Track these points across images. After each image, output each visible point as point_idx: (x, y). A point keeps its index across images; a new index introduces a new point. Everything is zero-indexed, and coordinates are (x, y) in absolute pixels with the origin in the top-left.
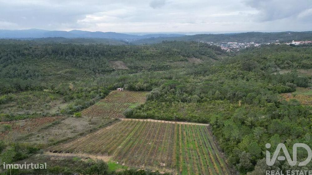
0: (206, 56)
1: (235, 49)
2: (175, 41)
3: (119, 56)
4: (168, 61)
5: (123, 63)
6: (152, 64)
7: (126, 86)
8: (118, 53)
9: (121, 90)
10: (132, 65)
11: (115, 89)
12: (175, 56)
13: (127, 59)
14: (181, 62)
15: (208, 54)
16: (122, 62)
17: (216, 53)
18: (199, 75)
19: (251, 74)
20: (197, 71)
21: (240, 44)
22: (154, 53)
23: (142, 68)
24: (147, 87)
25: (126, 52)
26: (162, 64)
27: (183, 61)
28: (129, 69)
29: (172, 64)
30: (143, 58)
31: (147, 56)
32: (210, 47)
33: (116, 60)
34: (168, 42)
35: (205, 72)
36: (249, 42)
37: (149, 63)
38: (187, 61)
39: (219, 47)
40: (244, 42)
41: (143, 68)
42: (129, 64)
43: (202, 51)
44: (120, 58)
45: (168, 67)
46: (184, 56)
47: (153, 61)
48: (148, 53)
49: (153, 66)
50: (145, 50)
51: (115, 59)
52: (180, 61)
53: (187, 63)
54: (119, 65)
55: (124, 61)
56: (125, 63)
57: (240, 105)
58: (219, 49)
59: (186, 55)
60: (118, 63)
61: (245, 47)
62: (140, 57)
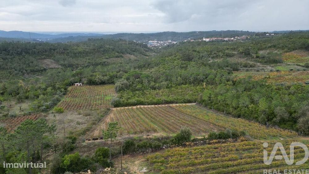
0: (136, 52)
1: (157, 46)
2: (102, 39)
3: (47, 53)
4: (104, 57)
5: (53, 61)
6: (88, 61)
7: (85, 81)
8: (46, 51)
9: (79, 85)
10: (66, 62)
11: (73, 84)
12: (110, 52)
13: (58, 56)
14: (117, 58)
15: (138, 51)
16: (52, 60)
17: (144, 50)
18: (143, 68)
19: (193, 63)
20: (140, 65)
21: (160, 42)
22: (87, 50)
23: (78, 65)
24: (108, 80)
25: (54, 50)
26: (98, 61)
27: (118, 57)
28: (63, 67)
29: (109, 61)
30: (77, 55)
31: (80, 53)
32: (137, 44)
33: (45, 58)
34: (98, 40)
35: (149, 65)
36: (167, 40)
37: (84, 60)
38: (123, 57)
39: (145, 44)
40: (162, 41)
41: (79, 66)
42: (62, 62)
43: (132, 48)
44: (49, 57)
45: (106, 63)
46: (118, 52)
47: (88, 58)
48: (80, 49)
49: (89, 63)
50: (75, 47)
51: (43, 57)
52: (116, 57)
53: (123, 59)
54: (49, 63)
55: (54, 60)
56: (57, 61)
57: (205, 86)
58: (145, 46)
59: (119, 51)
60: (48, 61)
61: (165, 45)
62: (73, 55)
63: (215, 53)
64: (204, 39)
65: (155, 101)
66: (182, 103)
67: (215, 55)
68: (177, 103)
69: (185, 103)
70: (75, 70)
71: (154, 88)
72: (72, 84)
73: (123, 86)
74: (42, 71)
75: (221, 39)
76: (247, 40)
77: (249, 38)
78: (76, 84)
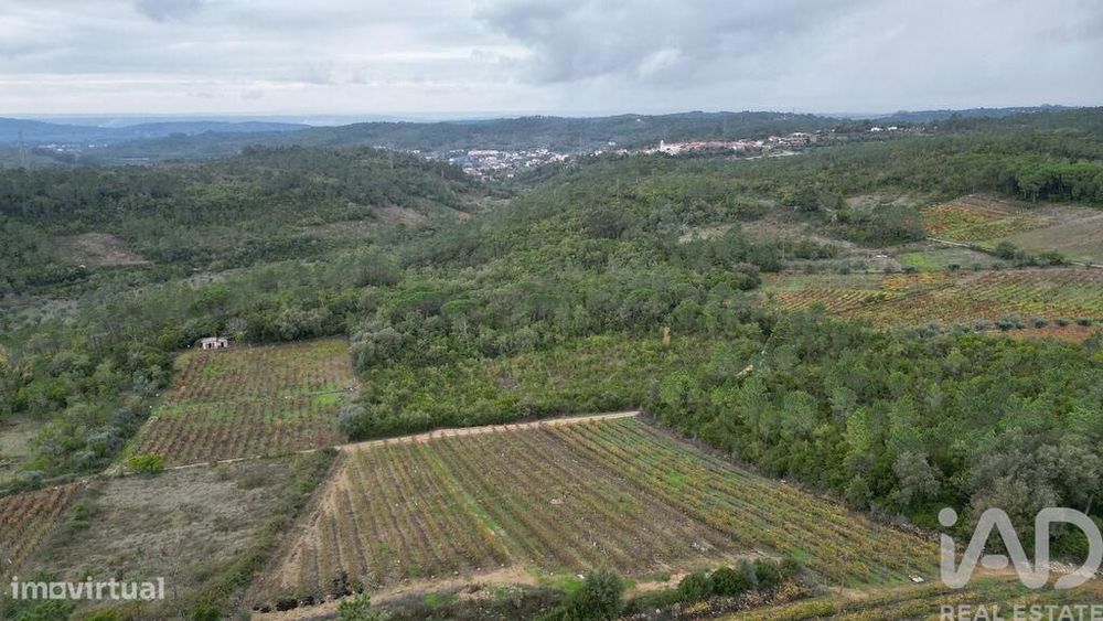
0: (425, 196)
1: (499, 171)
2: (295, 149)
3: (89, 211)
4: (304, 220)
5: (115, 242)
6: (246, 236)
7: (238, 327)
8: (84, 203)
9: (216, 345)
10: (163, 244)
11: (192, 343)
12: (327, 201)
13: (132, 222)
14: (353, 224)
15: (431, 193)
16: (108, 237)
17: (453, 188)
18: (451, 264)
19: (625, 246)
20: (439, 251)
21: (508, 155)
22: (242, 196)
23: (210, 254)
24: (324, 323)
25: (117, 197)
26: (286, 234)
27: (360, 219)
28: (152, 263)
29: (324, 232)
30: (200, 215)
31: (215, 206)
32: (427, 167)
33: (81, 231)
34: (281, 151)
35: (471, 250)
36: (534, 148)
37: (233, 233)
38: (374, 218)
39: (455, 165)
40: (518, 150)
41: (214, 256)
42: (148, 244)
43: (408, 183)
44: (94, 223)
45: (314, 242)
46: (357, 200)
47: (245, 224)
48: (217, 191)
49: (251, 243)
50: (195, 183)
51: (73, 225)
52: (350, 219)
53: (375, 225)
54: (95, 247)
55: (117, 235)
56: (129, 241)
57: (667, 339)
58: (456, 173)
59: (362, 195)
60: (92, 241)
61: (528, 165)
62: (187, 213)
63: (699, 208)
64: (663, 148)
65: (495, 408)
66: (591, 411)
67: (699, 213)
68: (572, 413)
69: (602, 410)
70: (198, 272)
71: (492, 352)
72: (190, 342)
73: (380, 346)
74: (72, 278)
75: (720, 144)
76: (807, 151)
77: (814, 140)
78: (205, 342)
